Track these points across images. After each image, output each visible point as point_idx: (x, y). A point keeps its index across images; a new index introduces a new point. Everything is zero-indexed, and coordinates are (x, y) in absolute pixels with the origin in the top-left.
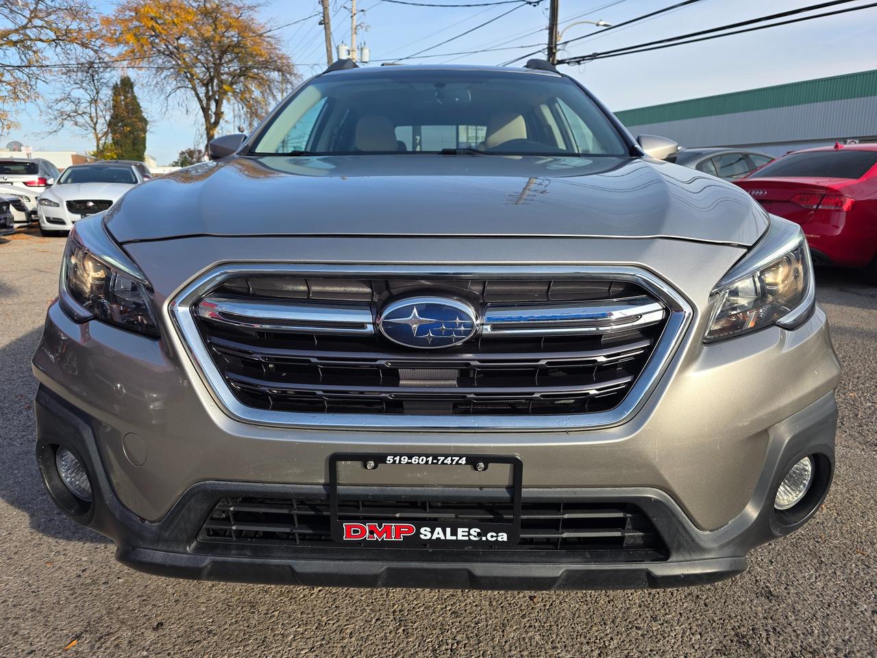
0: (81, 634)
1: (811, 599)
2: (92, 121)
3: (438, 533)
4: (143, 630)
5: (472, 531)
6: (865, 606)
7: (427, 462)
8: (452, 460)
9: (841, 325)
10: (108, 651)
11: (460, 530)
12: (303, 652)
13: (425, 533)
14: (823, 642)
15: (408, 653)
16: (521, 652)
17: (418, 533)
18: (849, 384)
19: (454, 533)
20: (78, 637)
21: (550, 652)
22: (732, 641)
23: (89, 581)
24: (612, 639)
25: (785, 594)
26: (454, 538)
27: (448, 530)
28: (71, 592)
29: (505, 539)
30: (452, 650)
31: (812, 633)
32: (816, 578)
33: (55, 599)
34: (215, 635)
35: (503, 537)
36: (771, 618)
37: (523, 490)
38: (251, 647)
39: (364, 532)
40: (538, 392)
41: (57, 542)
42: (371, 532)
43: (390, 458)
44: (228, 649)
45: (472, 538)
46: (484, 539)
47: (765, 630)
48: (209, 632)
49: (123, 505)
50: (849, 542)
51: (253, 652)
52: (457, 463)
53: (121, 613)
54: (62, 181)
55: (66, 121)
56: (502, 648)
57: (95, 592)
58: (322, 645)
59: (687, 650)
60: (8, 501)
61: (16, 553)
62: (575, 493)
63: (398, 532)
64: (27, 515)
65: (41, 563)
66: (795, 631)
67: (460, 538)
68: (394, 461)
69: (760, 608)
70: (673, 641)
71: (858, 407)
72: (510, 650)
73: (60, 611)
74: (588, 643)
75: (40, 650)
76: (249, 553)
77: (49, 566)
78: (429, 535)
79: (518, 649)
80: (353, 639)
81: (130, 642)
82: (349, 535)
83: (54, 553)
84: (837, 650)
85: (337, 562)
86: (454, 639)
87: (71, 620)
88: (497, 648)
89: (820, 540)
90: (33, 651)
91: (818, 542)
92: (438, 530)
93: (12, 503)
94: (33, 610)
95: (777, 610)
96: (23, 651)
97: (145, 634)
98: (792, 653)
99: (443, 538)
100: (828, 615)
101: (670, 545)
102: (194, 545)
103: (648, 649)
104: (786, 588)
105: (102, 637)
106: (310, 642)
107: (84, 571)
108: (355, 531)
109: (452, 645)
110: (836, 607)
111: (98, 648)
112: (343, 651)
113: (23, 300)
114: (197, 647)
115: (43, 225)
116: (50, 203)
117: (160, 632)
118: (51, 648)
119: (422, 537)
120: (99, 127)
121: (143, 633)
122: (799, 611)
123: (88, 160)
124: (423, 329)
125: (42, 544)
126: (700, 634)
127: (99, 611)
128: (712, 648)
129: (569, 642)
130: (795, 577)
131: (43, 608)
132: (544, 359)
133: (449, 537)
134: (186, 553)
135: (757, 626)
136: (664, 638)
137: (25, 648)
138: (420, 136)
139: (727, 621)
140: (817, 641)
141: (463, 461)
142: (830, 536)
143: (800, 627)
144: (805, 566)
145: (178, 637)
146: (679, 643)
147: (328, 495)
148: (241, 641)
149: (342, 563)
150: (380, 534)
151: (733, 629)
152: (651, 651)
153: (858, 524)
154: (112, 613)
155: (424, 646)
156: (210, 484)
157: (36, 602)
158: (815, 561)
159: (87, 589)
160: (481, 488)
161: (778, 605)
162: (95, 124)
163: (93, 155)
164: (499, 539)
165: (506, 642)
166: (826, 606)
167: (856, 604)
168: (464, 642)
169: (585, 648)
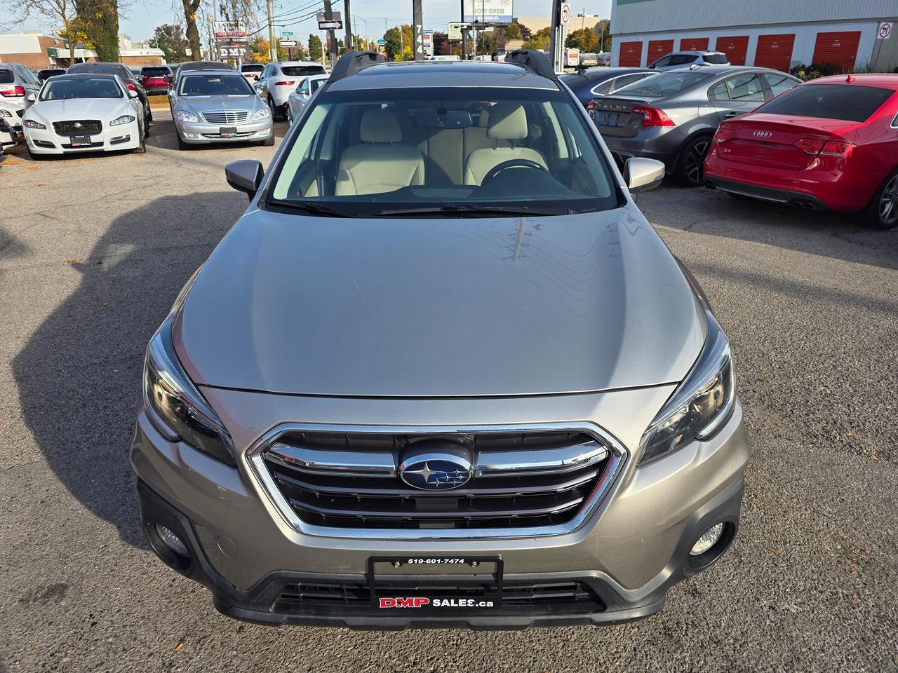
0: (184, 637)
1: (725, 595)
2: (60, 7)
3: (445, 603)
4: (230, 633)
5: (469, 601)
6: (765, 602)
7: (437, 562)
8: (454, 561)
9: (822, 284)
10: (208, 652)
11: (460, 601)
12: (349, 649)
13: (436, 603)
14: (726, 634)
15: (426, 649)
16: (506, 645)
17: (432, 602)
18: (810, 363)
19: (456, 602)
20: (182, 640)
21: (528, 645)
22: (660, 633)
23: (179, 590)
24: (573, 633)
25: (707, 591)
26: (457, 605)
27: (452, 601)
28: (168, 600)
29: (492, 606)
30: (457, 645)
31: (719, 627)
32: (734, 576)
33: (157, 608)
34: (283, 636)
35: (490, 604)
36: (692, 613)
37: (504, 575)
38: (311, 645)
39: (394, 603)
40: (515, 513)
41: (146, 554)
42: (399, 603)
43: (411, 561)
44: (295, 647)
45: (469, 605)
46: (477, 605)
47: (686, 623)
48: (279, 634)
49: (218, 574)
50: (767, 541)
51: (313, 650)
52: (458, 562)
53: (210, 619)
54: (43, 97)
55: (31, 8)
56: (493, 642)
57: (187, 600)
58: (362, 643)
59: (627, 641)
60: (95, 513)
61: (116, 565)
62: (540, 576)
63: (418, 602)
64: (115, 527)
65: (138, 574)
66: (707, 624)
67: (460, 605)
68: (414, 562)
69: (686, 605)
70: (617, 634)
71: (811, 392)
72: (499, 645)
73: (164, 618)
74: (555, 637)
75: (157, 652)
76: (313, 612)
77: (145, 576)
78: (439, 604)
79: (505, 644)
80: (385, 637)
81: (222, 644)
82: (383, 605)
83: (146, 564)
84: (736, 640)
85: (375, 618)
86: (458, 636)
87: (174, 625)
88: (489, 643)
89: (744, 540)
90: (152, 654)
91: (742, 541)
92: (446, 601)
93: (99, 515)
94: (143, 618)
95: (698, 605)
96: (144, 653)
97: (232, 637)
98: (702, 643)
99: (448, 605)
100: (735, 610)
101: (606, 603)
102: (273, 606)
103: (598, 641)
104: (709, 586)
105: (200, 640)
106: (353, 640)
107: (173, 580)
108: (387, 603)
109: (457, 641)
110: (743, 603)
111: (200, 649)
112: (378, 648)
113: (39, 261)
114: (272, 647)
115: (31, 148)
116: (37, 125)
117: (243, 634)
118: (165, 650)
119: (434, 605)
120: (67, 13)
121: (230, 635)
122: (714, 606)
123: (57, 42)
124: (432, 478)
125: (134, 556)
126: (638, 627)
127: (193, 617)
128: (644, 639)
129: (542, 637)
130: (717, 575)
131: (150, 616)
132: (519, 491)
133: (453, 604)
134: (270, 612)
135: (680, 620)
136: (611, 631)
137: (145, 651)
138: (422, 24)
139: (659, 616)
140: (722, 633)
141: (462, 561)
142: (753, 536)
143: (712, 620)
144: (728, 564)
145: (257, 638)
146: (622, 636)
147: (368, 581)
148: (303, 641)
149: (379, 618)
150: (405, 604)
151: (662, 623)
152: (601, 642)
153: (778, 523)
154: (203, 619)
155: (436, 643)
156: (284, 573)
157: (144, 610)
158: (736, 560)
159: (180, 597)
160: (475, 575)
161: (700, 601)
162: (63, 10)
163: (61, 36)
164: (488, 605)
165: (496, 637)
166: (736, 602)
167: (758, 600)
168: (466, 638)
169: (553, 641)
